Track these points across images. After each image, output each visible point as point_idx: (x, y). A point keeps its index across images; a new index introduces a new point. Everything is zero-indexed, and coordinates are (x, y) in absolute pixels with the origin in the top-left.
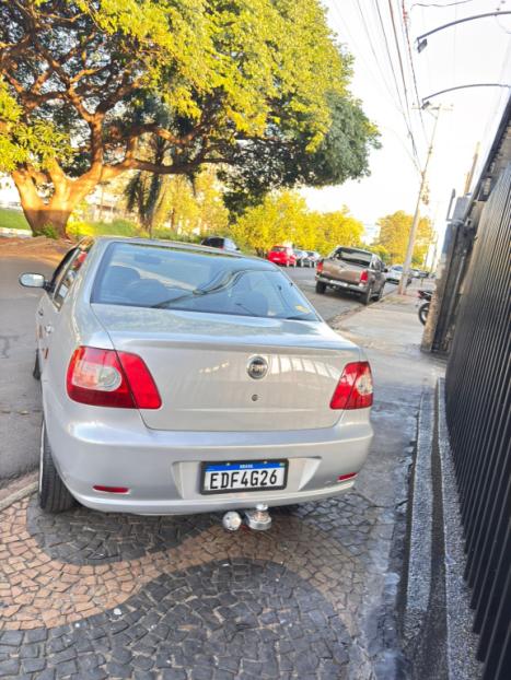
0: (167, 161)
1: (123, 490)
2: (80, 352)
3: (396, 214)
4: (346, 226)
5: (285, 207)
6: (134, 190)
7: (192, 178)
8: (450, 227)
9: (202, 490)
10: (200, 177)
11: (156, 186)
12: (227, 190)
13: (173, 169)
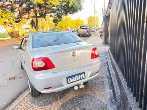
0: (38, 15)
1: (51, 87)
2: (33, 60)
3: (90, 17)
4: (80, 22)
5: (67, 20)
6: (32, 23)
7: (45, 18)
8: (103, 16)
9: (68, 83)
10: (46, 17)
11: (37, 21)
12: (53, 19)
13: (40, 17)
